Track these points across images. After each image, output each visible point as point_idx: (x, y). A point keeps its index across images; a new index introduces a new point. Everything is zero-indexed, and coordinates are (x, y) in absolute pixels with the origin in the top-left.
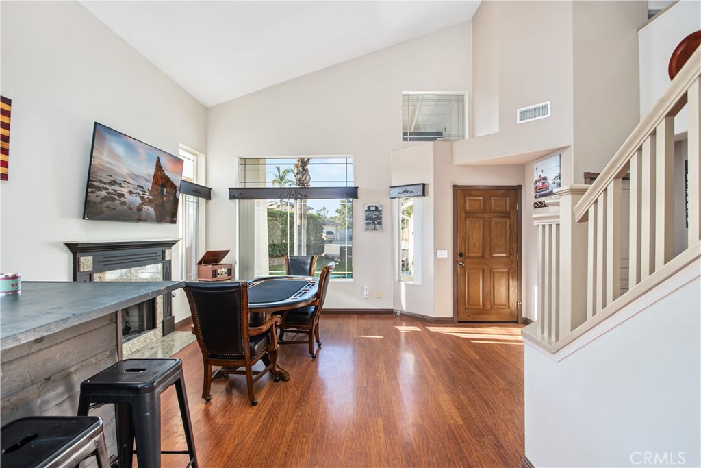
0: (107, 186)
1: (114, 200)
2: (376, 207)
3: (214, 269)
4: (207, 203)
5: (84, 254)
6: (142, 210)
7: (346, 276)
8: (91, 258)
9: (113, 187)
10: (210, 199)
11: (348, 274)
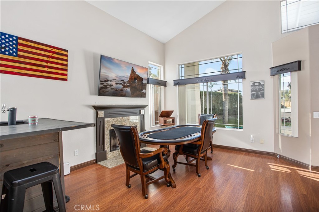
0: (103, 83)
1: (107, 88)
2: (260, 83)
3: (165, 119)
4: (165, 89)
5: (100, 110)
6: (123, 90)
7: (239, 127)
8: (103, 112)
9: (107, 83)
10: (166, 86)
11: (239, 126)
